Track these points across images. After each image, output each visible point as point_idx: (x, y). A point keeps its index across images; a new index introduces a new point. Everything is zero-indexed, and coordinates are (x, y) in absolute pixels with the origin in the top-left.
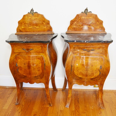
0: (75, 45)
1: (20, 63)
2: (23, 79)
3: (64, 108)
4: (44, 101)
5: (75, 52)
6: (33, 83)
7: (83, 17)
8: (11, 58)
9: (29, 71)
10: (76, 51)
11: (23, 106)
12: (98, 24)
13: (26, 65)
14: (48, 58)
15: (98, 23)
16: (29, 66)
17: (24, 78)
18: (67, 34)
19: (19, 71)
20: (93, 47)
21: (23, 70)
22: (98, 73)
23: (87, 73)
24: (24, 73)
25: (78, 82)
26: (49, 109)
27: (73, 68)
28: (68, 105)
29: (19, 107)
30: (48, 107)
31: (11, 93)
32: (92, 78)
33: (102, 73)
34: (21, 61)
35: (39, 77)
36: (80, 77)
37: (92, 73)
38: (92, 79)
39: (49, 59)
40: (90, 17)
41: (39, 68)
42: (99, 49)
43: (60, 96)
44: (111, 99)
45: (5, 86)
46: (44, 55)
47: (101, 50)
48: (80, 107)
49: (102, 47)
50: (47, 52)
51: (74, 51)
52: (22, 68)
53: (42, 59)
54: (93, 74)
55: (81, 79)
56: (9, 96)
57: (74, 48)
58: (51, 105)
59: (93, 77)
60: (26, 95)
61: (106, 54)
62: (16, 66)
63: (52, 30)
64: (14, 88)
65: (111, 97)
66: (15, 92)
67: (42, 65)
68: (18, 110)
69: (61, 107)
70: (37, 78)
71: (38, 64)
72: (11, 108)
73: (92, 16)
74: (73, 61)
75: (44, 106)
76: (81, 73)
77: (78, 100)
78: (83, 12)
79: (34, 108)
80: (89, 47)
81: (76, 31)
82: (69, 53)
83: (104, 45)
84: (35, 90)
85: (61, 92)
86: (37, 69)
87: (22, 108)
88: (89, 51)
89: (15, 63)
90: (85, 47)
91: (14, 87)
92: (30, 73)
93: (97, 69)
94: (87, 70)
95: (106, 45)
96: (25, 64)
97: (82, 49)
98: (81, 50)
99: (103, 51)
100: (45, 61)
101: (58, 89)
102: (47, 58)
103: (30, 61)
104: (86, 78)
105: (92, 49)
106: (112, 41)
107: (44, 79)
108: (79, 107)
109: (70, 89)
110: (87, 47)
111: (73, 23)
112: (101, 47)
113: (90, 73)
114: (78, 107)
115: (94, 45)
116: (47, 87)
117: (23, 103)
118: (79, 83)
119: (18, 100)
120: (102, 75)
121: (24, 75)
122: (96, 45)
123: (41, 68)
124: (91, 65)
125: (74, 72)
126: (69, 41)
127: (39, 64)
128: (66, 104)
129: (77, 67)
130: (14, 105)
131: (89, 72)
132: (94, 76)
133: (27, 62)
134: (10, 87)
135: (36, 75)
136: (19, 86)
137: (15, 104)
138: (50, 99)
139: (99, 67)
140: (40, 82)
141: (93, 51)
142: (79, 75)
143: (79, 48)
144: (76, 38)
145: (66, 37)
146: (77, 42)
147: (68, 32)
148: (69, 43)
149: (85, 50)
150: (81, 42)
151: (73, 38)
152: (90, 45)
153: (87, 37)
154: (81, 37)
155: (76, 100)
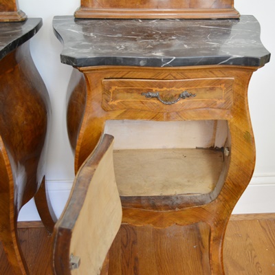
0: (108, 76)
5: (110, 103)
10: (115, 103)
18: (78, 19)
20: (187, 85)
42: (212, 89)
49: (226, 82)
51: (107, 101)
57: (107, 89)
63: (14, 5)
80: (171, 85)
83: (234, 72)
88: (169, 99)
90: (152, 85)
95: (242, 73)
97: (139, 91)
99: (228, 100)
105: (182, 90)
106: (267, 58)
110: (160, 86)
112: (219, 82)
115: (189, 74)
122: (202, 74)
141: (185, 100)
143: (130, 90)
144: (114, 44)
145: (72, 39)
146: (117, 65)
147: (85, 11)
148: (81, 68)
149: (153, 97)
150: (136, 64)
151: (101, 47)
152: (174, 75)
153: (161, 37)
154: (135, 40)
155: (128, 265)
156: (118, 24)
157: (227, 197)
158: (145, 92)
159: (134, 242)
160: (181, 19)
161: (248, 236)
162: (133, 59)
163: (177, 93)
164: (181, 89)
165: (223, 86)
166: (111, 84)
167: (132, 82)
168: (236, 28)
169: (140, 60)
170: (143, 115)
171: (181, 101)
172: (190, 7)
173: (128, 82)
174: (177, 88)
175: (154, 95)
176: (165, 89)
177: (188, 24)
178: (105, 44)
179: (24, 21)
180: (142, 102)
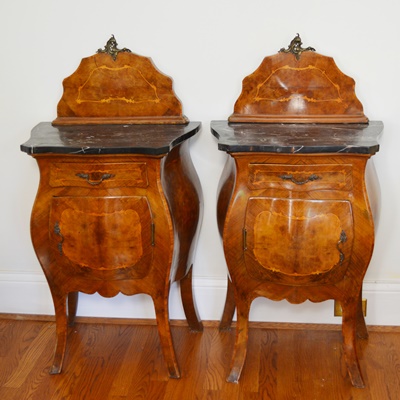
0: (253, 161)
1: (68, 222)
2: (77, 281)
3: (221, 383)
4: (153, 361)
5: (254, 183)
6: (113, 295)
7: (287, 67)
8: (39, 205)
9: (100, 252)
10: (258, 183)
11: (75, 378)
12: (336, 91)
13: (90, 230)
14: (165, 204)
15: (337, 86)
16: (100, 235)
17: (82, 275)
18: (230, 123)
19: (67, 252)
20: (314, 169)
21: (79, 245)
22: (336, 258)
23: (296, 256)
24: (82, 259)
25: (269, 290)
26: (169, 388)
27: (248, 237)
28: (236, 373)
29: (62, 382)
30: (166, 383)
31: (33, 338)
32: (314, 273)
33: (347, 256)
34: (72, 217)
35: (134, 273)
36: (275, 273)
37: (314, 257)
38: (315, 278)
39: (166, 208)
40: (311, 67)
41: (134, 239)
42: (335, 174)
43: (210, 347)
44: (395, 357)
45: (12, 315)
46: (149, 194)
47: (342, 179)
48: (279, 382)
49: (346, 168)
50: (161, 186)
51: (252, 181)
52: (74, 240)
53: (142, 208)
54: (318, 260)
55: (278, 278)
56: (27, 347)
58: (177, 373)
59: (318, 273)
60: (89, 344)
61: (361, 192)
62: (55, 234)
63: (180, 111)
64: (43, 319)
65: (394, 351)
66: (50, 333)
67: (143, 229)
68: (58, 391)
69: (213, 381)
70: (127, 278)
71: (129, 227)
72: (35, 386)
73: (318, 61)
74: (248, 216)
75: (152, 379)
76: (276, 256)
77: (274, 361)
78: (287, 48)
79: (114, 385)
80: (302, 169)
81: (262, 113)
82: (236, 190)
83: (352, 160)
84: (121, 326)
85: (217, 332)
86: (126, 244)
87: (73, 383)
88: (301, 181)
89: (50, 223)
90: (287, 169)
91: (46, 316)
92: (102, 259)
93: (330, 242)
94: (295, 248)
95: (359, 160)
96: (84, 226)
97: (277, 174)
98: (274, 177)
99: (348, 182)
100: (154, 215)
101: (204, 324)
102: (160, 204)
103: (102, 217)
104: (296, 274)
105: (310, 173)
106: (376, 149)
107: (149, 279)
108: (275, 381)
109: (242, 314)
110: (293, 169)
111: (253, 85)
112: (340, 168)
113: (309, 257)
114: (272, 382)
115: (316, 161)
116: (162, 309)
117: (78, 370)
118: (271, 295)
119: (58, 356)
120: (350, 262)
121: (83, 265)
122: (326, 161)
123: (140, 239)
124: (309, 228)
125: (252, 253)
126: (233, 146)
127: (135, 225)
128: (228, 370)
129: (264, 238)
130: (44, 374)
131: (305, 254)
132: (323, 266)
133: (94, 220)
134: (31, 316)
135: (124, 267)
136: (63, 305)
137: (46, 371)
138: (172, 355)
139: (336, 236)
140: (137, 291)
141: (313, 182)
142: (269, 263)
143: (269, 173)
144: (258, 138)
145: (226, 135)
146: (260, 151)
147: (237, 116)
148: (233, 153)
149: (288, 179)
150: (274, 150)
151: (249, 140)
152: (304, 161)
153: (297, 134)
154: (275, 136)
156: (263, 126)
157: (353, 273)
158: (281, 175)
159: (274, 342)
160: (317, 124)
161: (392, 345)
162: (272, 147)
163: (307, 176)
165: (343, 171)
166: (254, 168)
167: (272, 167)
168: (367, 130)
169: (277, 147)
170: (279, 194)
171: (310, 183)
172: (325, 114)
173: (269, 166)
174: (307, 171)
175: (288, 177)
176: (297, 172)
177: (322, 126)
178: (252, 138)
179: (187, 124)
180: (279, 183)
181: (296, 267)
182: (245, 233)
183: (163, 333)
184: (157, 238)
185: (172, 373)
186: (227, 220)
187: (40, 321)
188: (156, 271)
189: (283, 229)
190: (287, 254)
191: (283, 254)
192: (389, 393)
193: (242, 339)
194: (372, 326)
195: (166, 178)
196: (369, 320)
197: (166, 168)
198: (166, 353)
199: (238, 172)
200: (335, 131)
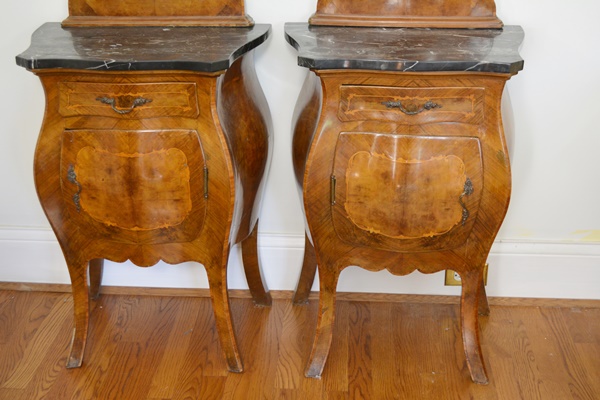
0: (346, 82)
1: (88, 165)
2: (101, 245)
3: (297, 379)
4: (206, 348)
5: (347, 113)
6: (151, 264)
8: (45, 141)
9: (133, 206)
10: (352, 113)
11: (102, 373)
13: (118, 176)
14: (223, 141)
16: (132, 184)
17: (107, 237)
18: (312, 26)
19: (86, 206)
20: (432, 94)
21: (103, 197)
22: (457, 216)
23: (403, 213)
24: (107, 216)
25: (364, 257)
26: (229, 386)
27: (338, 188)
28: (318, 365)
29: (84, 378)
30: (224, 379)
31: (44, 317)
32: (427, 235)
33: (472, 213)
34: (92, 158)
35: (179, 234)
36: (373, 234)
37: (428, 213)
38: (428, 243)
39: (224, 147)
41: (180, 188)
42: (460, 100)
43: (281, 327)
44: (526, 341)
45: (15, 284)
46: (200, 126)
47: (467, 108)
48: (375, 376)
49: (475, 93)
50: (217, 115)
51: (344, 110)
52: (96, 190)
53: (191, 146)
54: (432, 217)
55: (377, 241)
56: (36, 330)
57: (344, 96)
58: (239, 365)
59: (431, 235)
60: (119, 325)
61: (495, 125)
62: (69, 182)
63: (242, 8)
64: (57, 290)
65: (524, 332)
66: (66, 308)
67: (191, 176)
68: (78, 393)
69: (287, 376)
70: (171, 240)
71: (172, 172)
72: (46, 385)
74: (337, 158)
75: (205, 374)
76: (376, 212)
77: (366, 346)
79: (155, 383)
80: (414, 94)
81: (356, 13)
82: (322, 122)
83: (484, 81)
84: (162, 298)
85: (289, 306)
86: (168, 196)
87: (99, 381)
88: (412, 110)
89: (62, 167)
90: (393, 93)
91: (61, 286)
92: (136, 216)
93: (450, 193)
94: (402, 202)
95: (493, 82)
96: (110, 171)
97: (379, 100)
98: (375, 104)
99: (478, 112)
100: (208, 157)
101: (273, 296)
102: (215, 144)
103: (134, 159)
104: (402, 237)
105: (426, 100)
106: (518, 66)
107: (201, 242)
108: (369, 375)
109: (327, 289)
110: (403, 94)
112: (468, 92)
113: (420, 214)
114: (365, 376)
115: (434, 82)
116: (218, 282)
117: (104, 361)
118: (366, 263)
119: (78, 344)
120: (476, 221)
121: (109, 224)
122: (449, 82)
123: (187, 189)
124: (422, 175)
125: (343, 208)
126: (319, 61)
127: (180, 170)
128: (307, 361)
129: (359, 187)
130: (58, 369)
131: (416, 211)
132: (440, 226)
133: (123, 162)
134: (40, 285)
135: (167, 226)
136: (82, 276)
137: (62, 363)
138: (232, 339)
139: (458, 185)
140: (186, 258)
141: (430, 112)
142: (365, 220)
143: (369, 98)
144: (354, 49)
145: (308, 44)
146: (357, 68)
147: (321, 17)
148: (319, 71)
149: (394, 107)
150: (377, 67)
151: (340, 51)
152: (418, 82)
153: (406, 44)
154: (377, 46)
155: (357, 343)
156: (357, 31)
157: (480, 236)
158: (386, 102)
159: (366, 320)
160: (432, 28)
161: (521, 323)
162: (374, 63)
163: (421, 103)
164: (425, 98)
165: (472, 97)
166: (348, 92)
167: (372, 90)
169: (381, 63)
170: (382, 128)
171: (426, 113)
172: (443, 15)
173: (367, 89)
174: (421, 97)
175: (395, 104)
176: (407, 97)
177: (439, 33)
178: (345, 49)
179: (251, 27)
180: (382, 113)
181: (402, 227)
182: (333, 181)
183: (219, 313)
184: (212, 188)
185: (233, 366)
186: (309, 162)
187: (52, 292)
188: (210, 231)
189: (386, 176)
190: (391, 211)
191: (384, 210)
192: (521, 392)
193: (326, 321)
194: (494, 298)
195: (223, 103)
196: (491, 290)
197: (224, 90)
198: (224, 340)
199: (325, 96)
200: (459, 40)
